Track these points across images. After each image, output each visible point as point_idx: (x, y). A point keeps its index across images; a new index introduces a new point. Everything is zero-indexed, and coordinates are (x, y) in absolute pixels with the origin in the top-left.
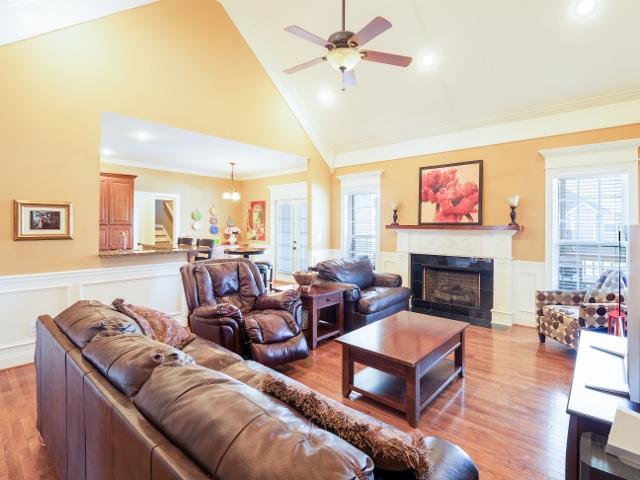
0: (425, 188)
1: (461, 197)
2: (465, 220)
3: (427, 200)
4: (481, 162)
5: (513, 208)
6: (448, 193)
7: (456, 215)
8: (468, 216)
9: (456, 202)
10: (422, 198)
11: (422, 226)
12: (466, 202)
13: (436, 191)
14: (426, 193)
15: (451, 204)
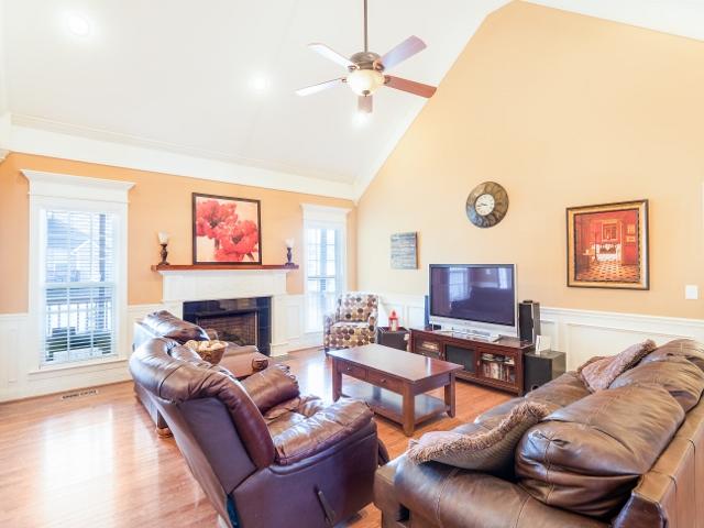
0: (200, 219)
1: (242, 235)
2: (246, 259)
3: (203, 234)
4: (258, 202)
5: (289, 249)
6: (227, 229)
7: (238, 254)
8: (250, 255)
9: (237, 239)
10: (196, 232)
11: (196, 265)
12: (247, 240)
13: (214, 225)
14: (202, 226)
15: (232, 242)
